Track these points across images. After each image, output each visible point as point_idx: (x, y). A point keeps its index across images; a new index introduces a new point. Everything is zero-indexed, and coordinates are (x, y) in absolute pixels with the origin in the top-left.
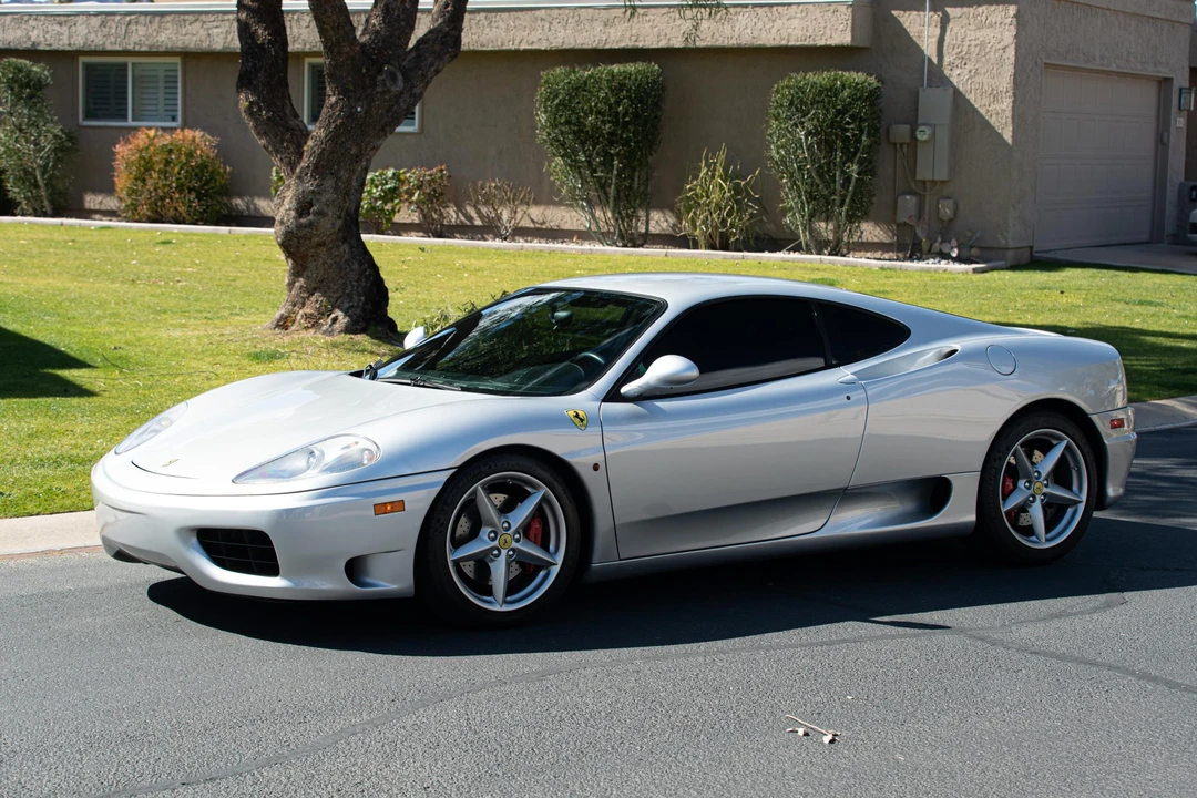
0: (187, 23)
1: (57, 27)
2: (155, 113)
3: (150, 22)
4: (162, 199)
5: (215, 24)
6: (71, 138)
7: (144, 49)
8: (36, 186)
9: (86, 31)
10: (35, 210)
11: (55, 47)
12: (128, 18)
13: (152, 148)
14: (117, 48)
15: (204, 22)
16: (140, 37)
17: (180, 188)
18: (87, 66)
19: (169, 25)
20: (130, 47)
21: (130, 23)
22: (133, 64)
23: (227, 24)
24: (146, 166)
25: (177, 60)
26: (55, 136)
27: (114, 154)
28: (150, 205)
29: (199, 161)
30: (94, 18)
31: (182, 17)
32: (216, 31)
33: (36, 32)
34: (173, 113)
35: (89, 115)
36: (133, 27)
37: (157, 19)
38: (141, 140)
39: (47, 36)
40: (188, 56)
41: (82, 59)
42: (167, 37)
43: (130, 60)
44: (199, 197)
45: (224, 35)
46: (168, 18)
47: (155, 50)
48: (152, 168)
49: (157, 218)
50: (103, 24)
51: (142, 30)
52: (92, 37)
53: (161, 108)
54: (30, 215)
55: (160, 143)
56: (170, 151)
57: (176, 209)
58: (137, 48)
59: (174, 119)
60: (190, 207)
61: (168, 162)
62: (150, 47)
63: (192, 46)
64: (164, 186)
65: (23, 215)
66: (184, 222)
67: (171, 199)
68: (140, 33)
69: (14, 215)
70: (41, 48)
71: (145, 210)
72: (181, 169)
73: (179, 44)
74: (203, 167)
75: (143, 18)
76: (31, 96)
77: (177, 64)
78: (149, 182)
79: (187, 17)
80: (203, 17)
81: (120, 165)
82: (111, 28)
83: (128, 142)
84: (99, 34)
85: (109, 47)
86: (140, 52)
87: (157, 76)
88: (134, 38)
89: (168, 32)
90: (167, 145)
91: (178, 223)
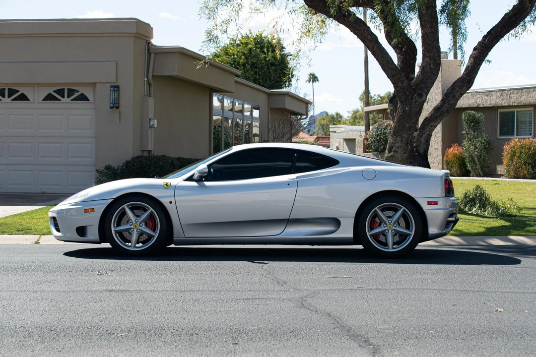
0: (531, 92)
1: (486, 97)
2: (523, 132)
3: (518, 93)
4: (518, 168)
6: (488, 143)
7: (516, 104)
8: (476, 164)
9: (496, 98)
10: (476, 174)
11: (485, 105)
12: (510, 92)
13: (516, 147)
14: (507, 105)
16: (514, 100)
17: (525, 163)
18: (501, 113)
19: (525, 94)
20: (511, 104)
22: (517, 112)
24: (513, 154)
25: (532, 109)
26: (482, 143)
27: (503, 149)
28: (514, 171)
29: (533, 152)
30: (498, 92)
31: (529, 90)
33: (479, 99)
34: (531, 132)
35: (500, 135)
36: (512, 95)
37: (520, 91)
38: (512, 143)
39: (483, 101)
41: (500, 110)
43: (516, 110)
44: (532, 167)
46: (524, 90)
47: (520, 105)
48: (515, 155)
49: (517, 177)
50: (502, 95)
51: (515, 96)
52: (498, 100)
53: (528, 130)
54: (475, 177)
55: (519, 144)
56: (522, 148)
57: (523, 173)
59: (531, 134)
60: (528, 171)
61: (521, 152)
62: (518, 103)
63: (532, 102)
64: (519, 162)
65: (473, 176)
66: (527, 179)
67: (522, 168)
68: (514, 98)
69: (469, 176)
70: (481, 106)
71: (512, 173)
72: (526, 155)
73: (528, 102)
75: (515, 91)
76: (474, 126)
77: (531, 111)
78: (514, 161)
79: (531, 90)
81: (505, 154)
82: (504, 96)
83: (508, 144)
84: (500, 99)
85: (504, 105)
86: (514, 106)
87: (526, 116)
88: (512, 100)
89: (524, 97)
90: (521, 145)
91: (525, 178)
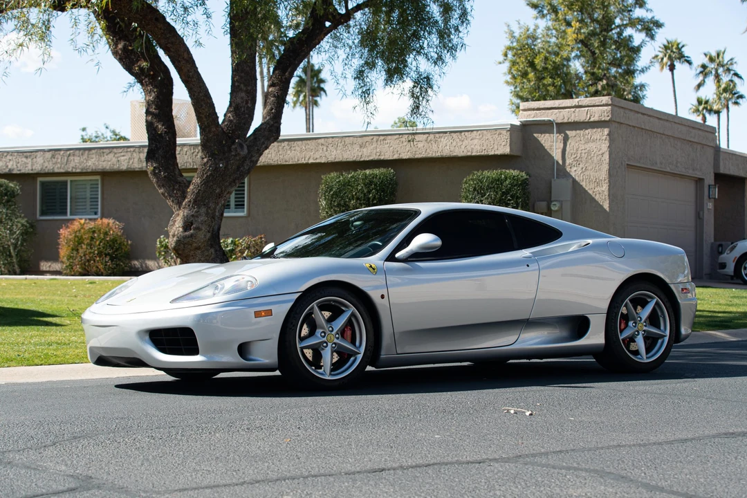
0: (105, 154)
1: (24, 159)
2: (84, 211)
3: (82, 154)
4: (89, 261)
5: (122, 154)
6: (32, 226)
7: (78, 171)
8: (10, 256)
9: (42, 161)
10: (9, 271)
11: (23, 171)
12: (68, 153)
13: (82, 231)
14: (62, 171)
15: (115, 153)
16: (76, 164)
17: (100, 254)
18: (43, 184)
19: (94, 156)
20: (70, 170)
21: (69, 155)
22: (71, 181)
23: (129, 154)
24: (79, 241)
25: (98, 177)
26: (23, 225)
27: (59, 235)
28: (81, 264)
29: (112, 237)
30: (48, 153)
31: (102, 150)
32: (122, 158)
33: (11, 163)
34: (96, 210)
35: (43, 213)
36: (71, 158)
37: (87, 152)
38: (76, 225)
39: (19, 165)
40: (106, 175)
41: (40, 179)
42: (93, 163)
43: (69, 179)
44: (112, 259)
45: (127, 161)
46: (93, 151)
47: (84, 171)
48: (82, 243)
49: (86, 273)
50: (53, 157)
51: (77, 159)
52: (46, 164)
53: (88, 207)
54: (6, 274)
55: (87, 227)
56: (94, 232)
57: (97, 267)
58: (74, 170)
59: (96, 213)
60: (106, 265)
61: (92, 238)
62: (82, 169)
63: (108, 168)
64: (90, 253)
66: (102, 275)
67: (94, 261)
68: (76, 161)
70: (15, 172)
71: (78, 268)
72: (101, 242)
73: (100, 167)
74: (114, 241)
75: (77, 152)
76: (8, 201)
77: (97, 180)
78: (81, 251)
79: (105, 150)
80: (115, 150)
81: (62, 241)
82: (57, 158)
83: (67, 227)
84: (51, 163)
85: (56, 170)
86: (75, 173)
87: (86, 188)
88: (72, 164)
89: (93, 160)
90: (92, 228)
91: (98, 275)
